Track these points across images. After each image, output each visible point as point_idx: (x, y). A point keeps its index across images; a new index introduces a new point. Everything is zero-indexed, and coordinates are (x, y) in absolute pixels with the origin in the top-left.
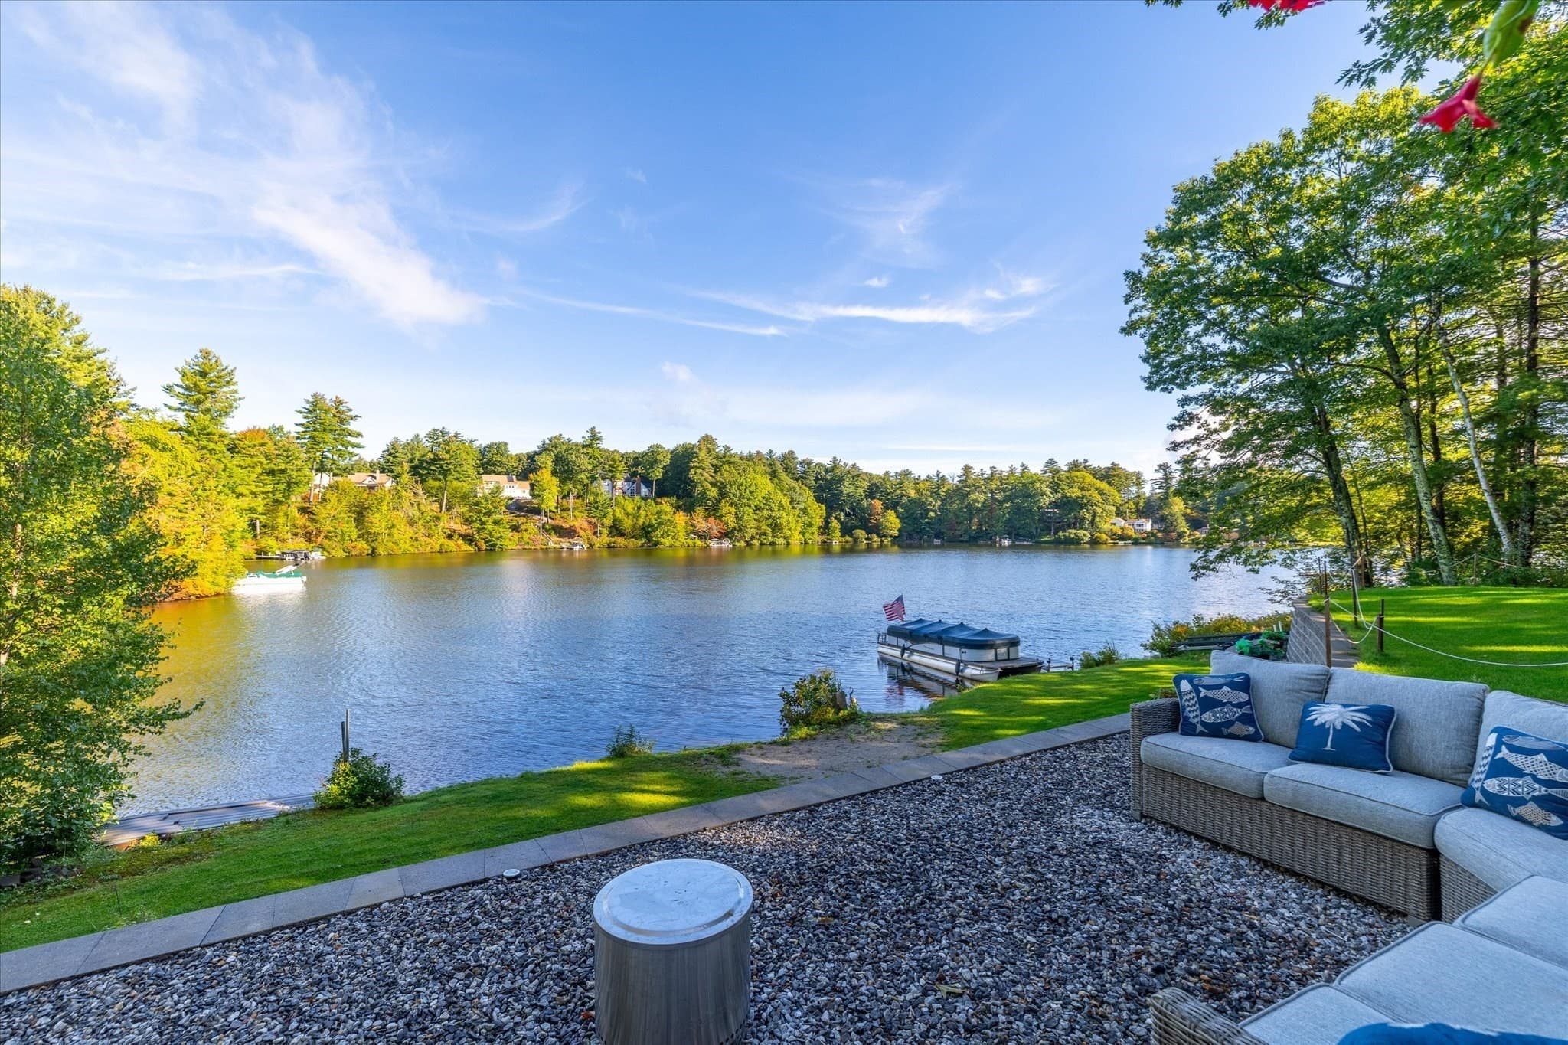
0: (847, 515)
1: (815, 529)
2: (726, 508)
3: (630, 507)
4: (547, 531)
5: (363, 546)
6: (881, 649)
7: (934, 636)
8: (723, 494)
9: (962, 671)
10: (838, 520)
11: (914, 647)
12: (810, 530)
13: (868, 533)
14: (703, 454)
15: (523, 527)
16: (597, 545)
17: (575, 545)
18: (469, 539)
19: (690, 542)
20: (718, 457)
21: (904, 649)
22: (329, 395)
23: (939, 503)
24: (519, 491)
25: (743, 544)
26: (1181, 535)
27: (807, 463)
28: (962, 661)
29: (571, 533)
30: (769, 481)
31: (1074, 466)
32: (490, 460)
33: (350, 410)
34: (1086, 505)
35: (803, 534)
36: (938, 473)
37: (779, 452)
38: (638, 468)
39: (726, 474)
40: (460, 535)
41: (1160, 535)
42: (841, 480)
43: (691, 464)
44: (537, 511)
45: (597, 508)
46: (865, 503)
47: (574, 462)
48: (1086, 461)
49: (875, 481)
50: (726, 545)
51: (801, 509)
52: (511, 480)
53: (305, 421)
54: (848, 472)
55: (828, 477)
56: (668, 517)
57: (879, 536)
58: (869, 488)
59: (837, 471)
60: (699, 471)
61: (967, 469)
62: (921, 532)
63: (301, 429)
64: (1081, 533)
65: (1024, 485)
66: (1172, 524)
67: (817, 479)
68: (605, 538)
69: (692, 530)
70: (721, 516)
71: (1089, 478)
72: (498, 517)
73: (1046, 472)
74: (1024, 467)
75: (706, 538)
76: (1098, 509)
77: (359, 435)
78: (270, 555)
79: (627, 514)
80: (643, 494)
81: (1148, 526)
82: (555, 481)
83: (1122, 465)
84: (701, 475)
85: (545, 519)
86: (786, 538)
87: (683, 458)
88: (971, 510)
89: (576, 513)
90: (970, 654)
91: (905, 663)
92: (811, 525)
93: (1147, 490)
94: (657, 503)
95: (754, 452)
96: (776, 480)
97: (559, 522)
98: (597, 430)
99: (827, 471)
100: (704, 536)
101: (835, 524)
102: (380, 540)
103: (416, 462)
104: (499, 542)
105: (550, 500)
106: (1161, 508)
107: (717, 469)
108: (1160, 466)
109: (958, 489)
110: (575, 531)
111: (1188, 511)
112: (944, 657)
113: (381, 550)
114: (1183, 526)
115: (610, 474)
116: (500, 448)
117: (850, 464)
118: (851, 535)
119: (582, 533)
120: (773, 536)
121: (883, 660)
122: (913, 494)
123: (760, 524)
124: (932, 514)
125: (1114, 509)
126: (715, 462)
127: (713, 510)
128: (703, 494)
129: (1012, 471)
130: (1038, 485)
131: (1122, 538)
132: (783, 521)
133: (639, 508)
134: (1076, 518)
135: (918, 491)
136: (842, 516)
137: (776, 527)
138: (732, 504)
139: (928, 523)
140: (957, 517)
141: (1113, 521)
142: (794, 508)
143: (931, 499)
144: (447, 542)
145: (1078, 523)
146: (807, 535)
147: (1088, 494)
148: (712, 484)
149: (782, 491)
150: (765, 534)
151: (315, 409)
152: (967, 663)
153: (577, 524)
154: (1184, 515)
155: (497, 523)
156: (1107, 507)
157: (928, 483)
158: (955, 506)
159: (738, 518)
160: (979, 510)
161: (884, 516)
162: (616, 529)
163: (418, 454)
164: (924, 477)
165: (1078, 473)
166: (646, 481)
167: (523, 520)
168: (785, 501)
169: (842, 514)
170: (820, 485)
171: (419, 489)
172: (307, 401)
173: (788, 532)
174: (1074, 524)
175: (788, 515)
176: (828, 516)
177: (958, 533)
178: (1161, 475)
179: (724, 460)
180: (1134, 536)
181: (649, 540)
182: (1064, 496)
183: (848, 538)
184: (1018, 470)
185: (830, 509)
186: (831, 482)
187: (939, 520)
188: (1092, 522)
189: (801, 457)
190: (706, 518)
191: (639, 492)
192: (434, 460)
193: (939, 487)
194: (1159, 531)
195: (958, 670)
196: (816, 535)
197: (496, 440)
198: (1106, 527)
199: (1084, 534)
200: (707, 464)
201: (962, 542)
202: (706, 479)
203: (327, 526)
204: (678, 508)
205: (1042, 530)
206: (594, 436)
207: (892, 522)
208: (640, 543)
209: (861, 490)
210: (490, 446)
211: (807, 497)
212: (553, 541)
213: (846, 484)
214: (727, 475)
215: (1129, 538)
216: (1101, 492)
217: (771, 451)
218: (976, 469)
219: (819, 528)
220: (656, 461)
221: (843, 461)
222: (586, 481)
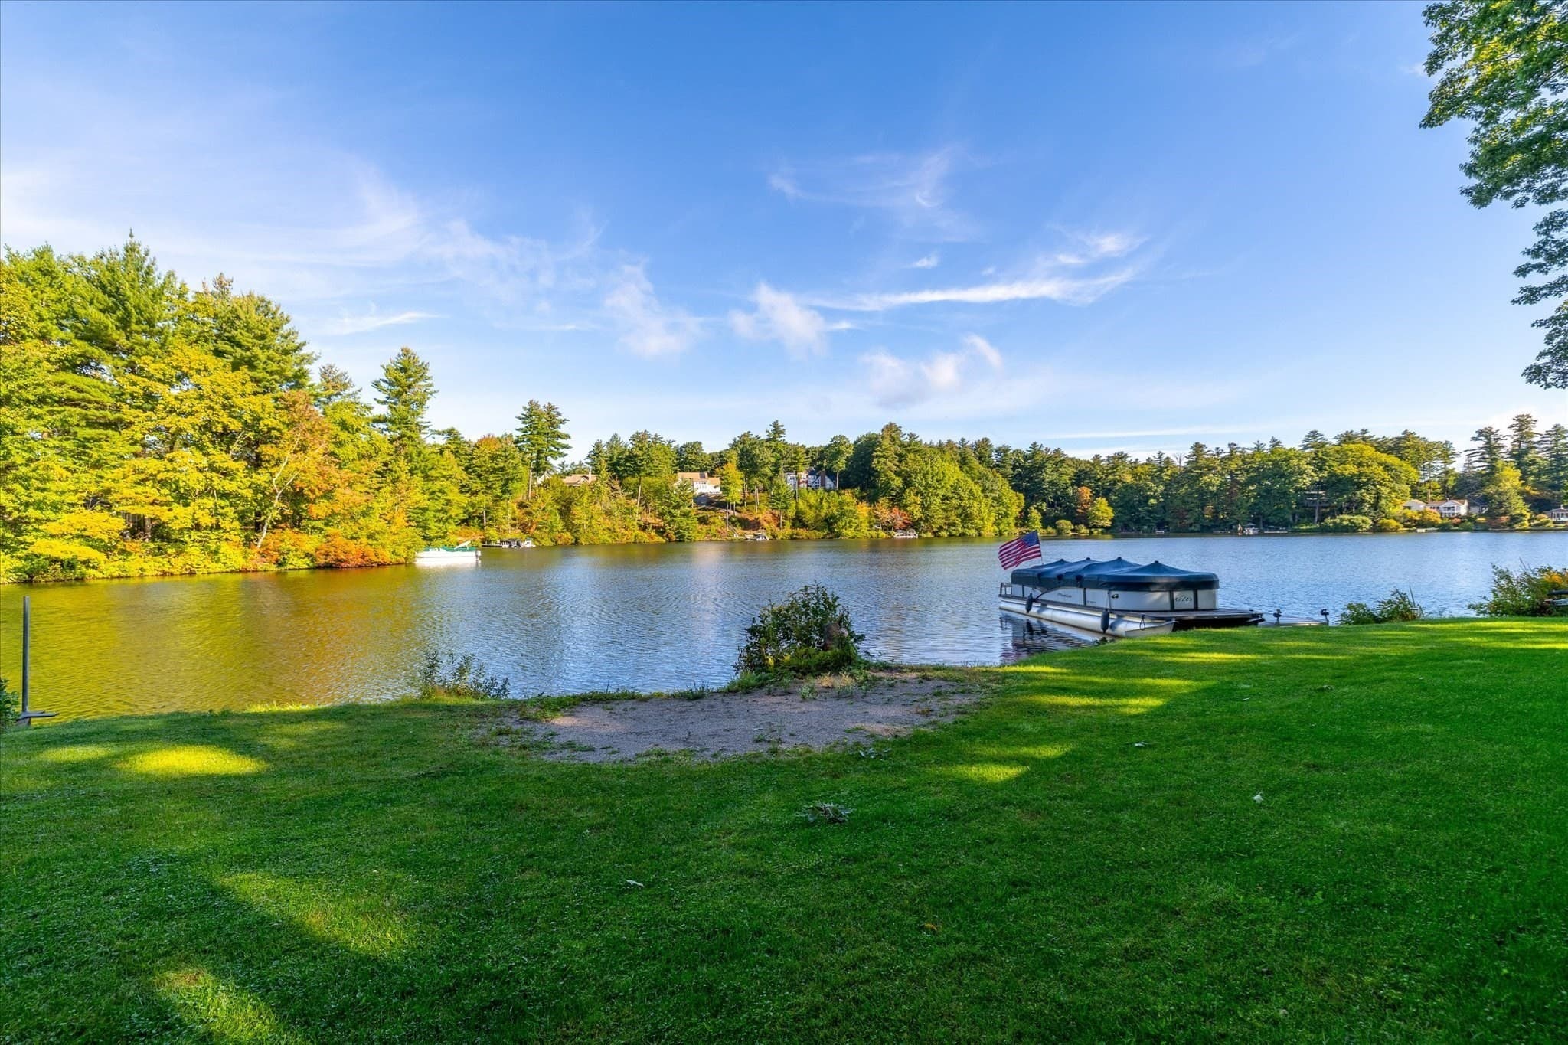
0: (1051, 505)
1: (1011, 520)
2: (911, 497)
3: (813, 498)
4: (733, 523)
5: (568, 536)
6: (1004, 605)
7: (1072, 577)
8: (907, 483)
9: (1113, 627)
10: (1040, 510)
11: (1046, 597)
12: (1006, 520)
13: (1074, 524)
14: (886, 443)
15: (711, 520)
16: (780, 537)
17: (758, 536)
18: (660, 531)
19: (874, 533)
20: (903, 446)
21: (1031, 601)
22: (543, 403)
23: (1162, 488)
24: (709, 487)
25: (930, 535)
26: (1515, 519)
27: (1003, 451)
28: (1112, 611)
29: (755, 525)
30: (957, 468)
31: (1348, 438)
32: (686, 459)
33: (559, 415)
34: (1365, 484)
35: (998, 525)
36: (1160, 455)
37: (972, 439)
38: (821, 462)
39: (910, 463)
40: (653, 528)
41: (1482, 520)
42: (1042, 466)
43: (875, 454)
44: (724, 505)
45: (779, 500)
46: (1070, 491)
47: (758, 456)
48: (1365, 431)
49: (1083, 467)
50: (912, 535)
51: (994, 499)
52: (703, 477)
53: (523, 426)
54: (1051, 458)
55: (1027, 464)
56: (851, 508)
57: (1088, 526)
58: (1076, 474)
59: (1038, 458)
60: (882, 460)
61: (1198, 448)
62: (1139, 521)
63: (520, 434)
64: (1358, 519)
65: (1275, 464)
66: (1501, 504)
67: (1014, 468)
68: (788, 530)
69: (875, 521)
70: (906, 506)
71: (1369, 451)
72: (687, 509)
73: (1306, 447)
74: (1275, 443)
75: (890, 529)
76: (1383, 489)
77: (567, 437)
78: (493, 544)
79: (810, 506)
80: (828, 487)
81: (1462, 509)
82: (740, 474)
83: (1420, 434)
84: (885, 464)
85: (732, 512)
86: (978, 529)
87: (867, 448)
88: (1204, 496)
89: (762, 506)
90: (1124, 599)
91: (1034, 621)
92: (1006, 515)
93: (1458, 466)
94: (840, 494)
95: (945, 441)
96: (966, 468)
97: (745, 515)
98: (780, 423)
99: (1026, 458)
100: (888, 527)
101: (1034, 513)
102: (581, 530)
103: (615, 460)
104: (687, 534)
105: (737, 494)
106: (1482, 485)
107: (901, 457)
108: (1480, 433)
109: (1187, 471)
110: (759, 523)
111: (1528, 488)
112: (1085, 607)
113: (583, 541)
114: (1520, 507)
115: (792, 468)
116: (695, 447)
117: (1052, 449)
118: (1054, 526)
119: (766, 525)
120: (963, 527)
121: (1007, 619)
122: (1128, 478)
123: (949, 514)
124: (1152, 501)
125: (1408, 488)
126: (899, 451)
127: (897, 500)
128: (887, 484)
129: (1259, 448)
130: (1295, 462)
131: (1421, 524)
132: (974, 511)
133: (822, 500)
134: (1350, 501)
135: (1134, 475)
136: (1044, 507)
137: (966, 517)
138: (917, 493)
139: (1148, 511)
140: (1184, 502)
141: (1406, 504)
142: (986, 497)
143: (1151, 484)
144: (640, 533)
145: (1355, 506)
146: (1002, 526)
147: (1368, 470)
148: (896, 473)
149: (973, 479)
150: (954, 524)
151: (531, 414)
152: (1122, 613)
153: (761, 517)
154: (1521, 493)
155: (686, 515)
156: (1397, 486)
157: (1147, 467)
158: (1183, 490)
159: (925, 507)
160: (1214, 495)
161: (1093, 505)
162: (799, 521)
163: (616, 452)
164: (1143, 460)
165: (1352, 446)
166: (831, 474)
167: (712, 513)
168: (977, 489)
169: (1044, 504)
170: (1019, 473)
171: (616, 484)
172: (525, 408)
173: (981, 523)
174: (1348, 508)
175: (980, 504)
176: (1027, 506)
177: (1187, 522)
178: (1481, 443)
179: (911, 448)
180: (1440, 521)
181: (831, 531)
182: (1332, 474)
183: (1050, 529)
184: (1267, 447)
185: (1030, 499)
186: (1031, 470)
187: (1164, 507)
188: (1375, 506)
189: (996, 443)
190: (890, 508)
191: (823, 484)
192: (629, 457)
193: (1161, 470)
194: (1481, 515)
195: (1105, 625)
196: (1012, 525)
197: (692, 440)
198: (1398, 511)
199: (1364, 521)
200: (891, 454)
201: (1193, 531)
202: (890, 469)
203: (538, 517)
204: (861, 499)
205: (1302, 517)
206: (777, 430)
207: (1104, 511)
208: (822, 534)
209: (1066, 478)
210: (685, 446)
211: (1002, 486)
212: (738, 533)
213: (1048, 471)
214: (912, 463)
215: (1433, 524)
216: (1387, 468)
217: (963, 440)
218: (1211, 447)
219: (1016, 518)
220: (839, 453)
221: (1045, 446)
222: (770, 474)
